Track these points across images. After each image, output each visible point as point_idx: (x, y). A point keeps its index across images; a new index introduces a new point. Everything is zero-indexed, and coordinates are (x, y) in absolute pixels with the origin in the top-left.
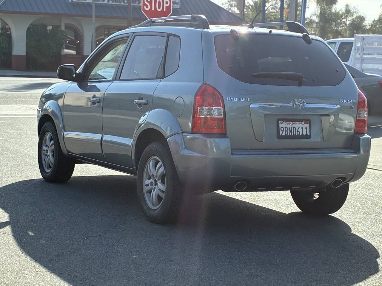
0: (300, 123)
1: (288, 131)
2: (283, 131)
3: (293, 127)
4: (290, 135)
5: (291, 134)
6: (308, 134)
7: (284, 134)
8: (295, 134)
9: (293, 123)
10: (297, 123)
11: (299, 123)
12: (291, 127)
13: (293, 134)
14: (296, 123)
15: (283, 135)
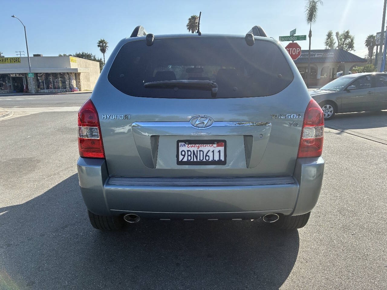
0: (211, 145)
2: (184, 156)
6: (222, 158)
7: (185, 159)
8: (201, 159)
9: (200, 145)
11: (208, 145)
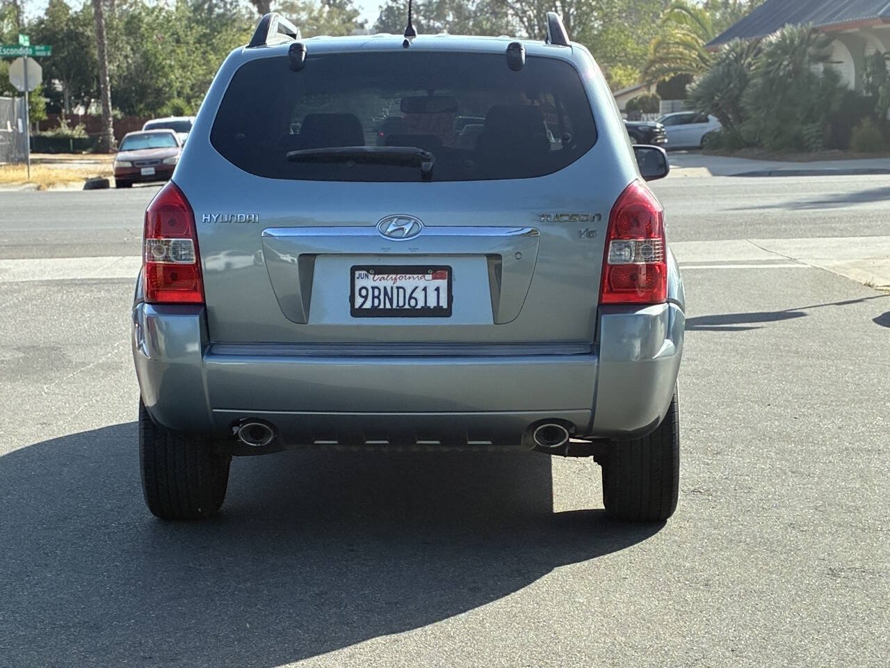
0: (420, 276)
1: (382, 297)
2: (366, 297)
3: (398, 288)
4: (388, 306)
5: (391, 304)
7: (368, 305)
9: (399, 276)
10: (411, 276)
11: (415, 276)
12: (392, 288)
13: (398, 305)
14: (408, 276)
15: (364, 307)
